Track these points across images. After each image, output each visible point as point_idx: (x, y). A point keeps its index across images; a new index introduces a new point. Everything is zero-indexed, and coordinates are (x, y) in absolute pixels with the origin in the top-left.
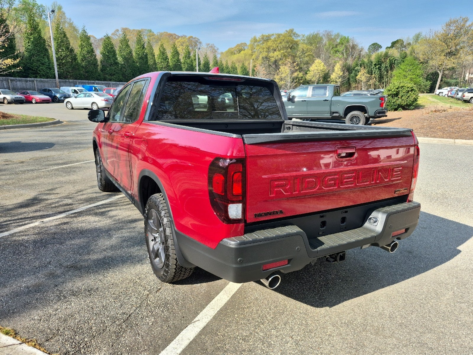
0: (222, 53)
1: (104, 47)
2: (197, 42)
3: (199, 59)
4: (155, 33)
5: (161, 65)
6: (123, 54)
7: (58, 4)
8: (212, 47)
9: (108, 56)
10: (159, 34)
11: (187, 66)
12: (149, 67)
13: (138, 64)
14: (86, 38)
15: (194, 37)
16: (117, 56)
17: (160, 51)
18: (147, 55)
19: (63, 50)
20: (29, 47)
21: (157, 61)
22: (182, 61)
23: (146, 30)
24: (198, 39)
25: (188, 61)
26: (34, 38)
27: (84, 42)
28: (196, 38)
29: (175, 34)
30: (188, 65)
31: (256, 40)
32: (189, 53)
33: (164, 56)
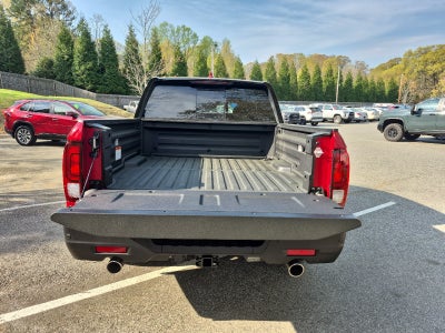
0: (372, 69)
2: (347, 60)
3: (341, 76)
4: (306, 56)
5: (302, 84)
6: (268, 76)
8: (361, 64)
10: (309, 56)
11: (328, 84)
12: (289, 86)
13: (280, 84)
14: (239, 65)
15: (343, 56)
17: (303, 71)
18: (289, 75)
21: (298, 80)
22: (323, 79)
24: (347, 57)
25: (330, 79)
26: (201, 67)
27: (237, 68)
28: (345, 57)
29: (324, 55)
30: (329, 82)
31: (410, 53)
32: (331, 71)
33: (306, 75)
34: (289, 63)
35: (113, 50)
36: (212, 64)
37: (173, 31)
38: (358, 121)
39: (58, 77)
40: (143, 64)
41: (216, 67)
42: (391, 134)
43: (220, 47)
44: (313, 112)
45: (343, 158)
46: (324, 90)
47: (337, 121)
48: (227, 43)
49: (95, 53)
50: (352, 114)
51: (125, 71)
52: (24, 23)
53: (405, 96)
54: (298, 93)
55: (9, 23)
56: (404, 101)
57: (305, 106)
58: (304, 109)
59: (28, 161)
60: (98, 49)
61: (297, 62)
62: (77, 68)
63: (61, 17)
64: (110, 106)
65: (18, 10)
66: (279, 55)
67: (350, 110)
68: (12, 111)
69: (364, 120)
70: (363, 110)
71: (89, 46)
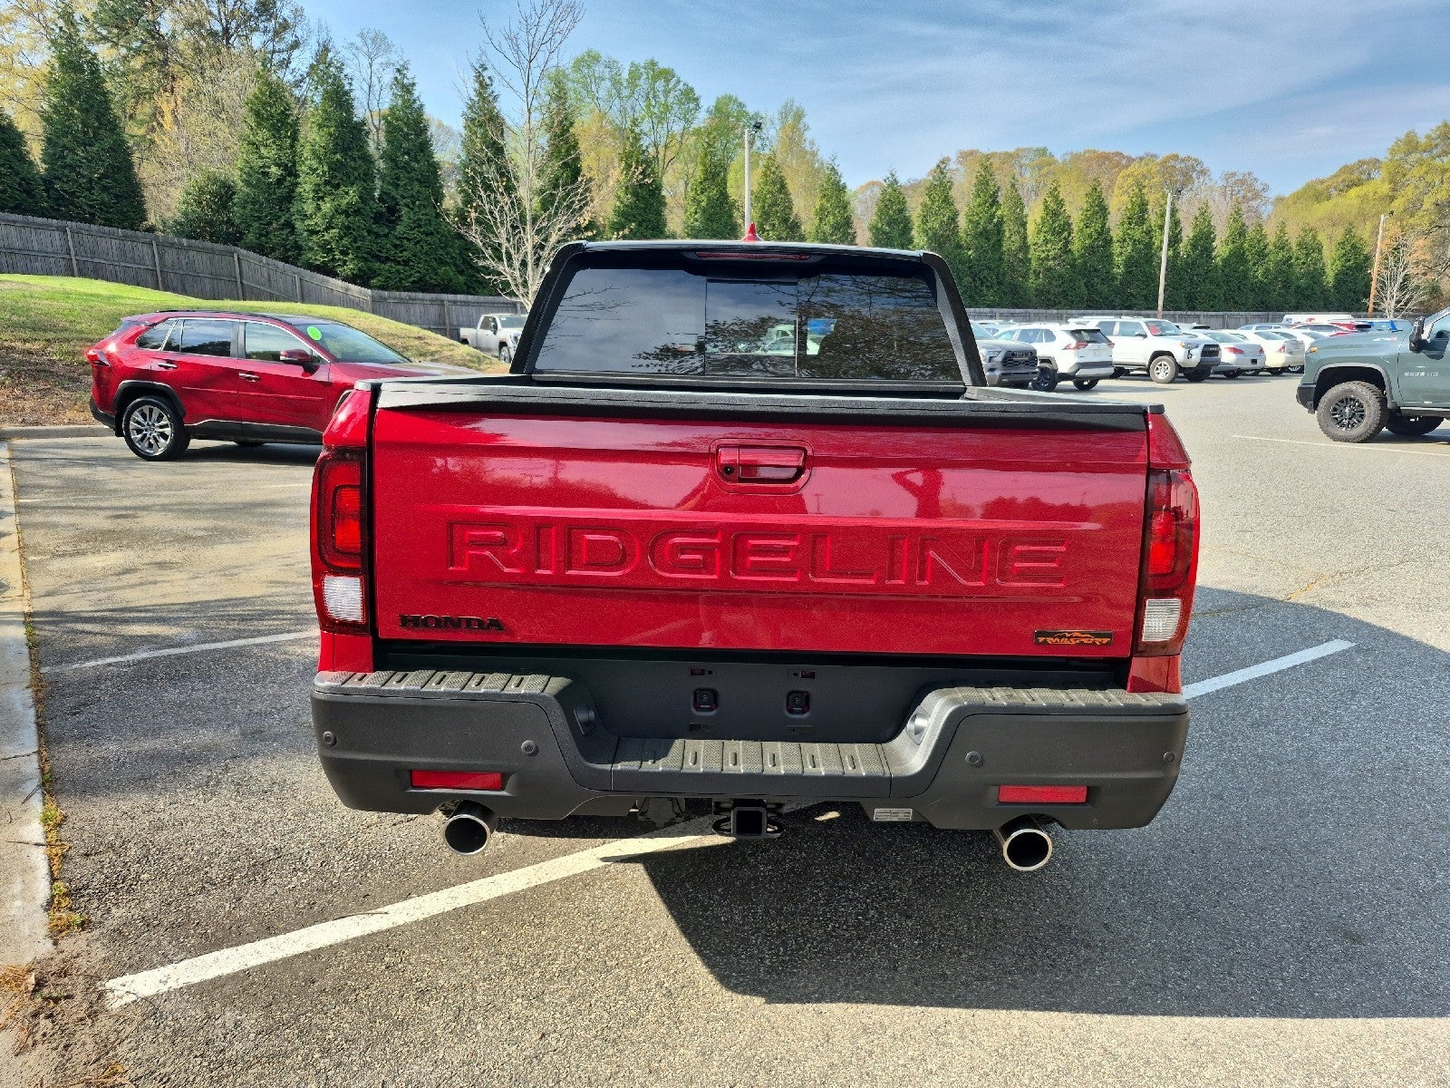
0: (1280, 200)
1: (880, 210)
2: (1194, 170)
3: (1176, 223)
4: (1058, 157)
5: (1043, 251)
6: (929, 225)
7: (796, 104)
8: (1243, 182)
9: (886, 233)
10: (1068, 157)
11: (1129, 249)
12: (1001, 259)
13: (970, 253)
14: (836, 191)
15: (1182, 155)
16: (914, 233)
17: (1046, 207)
18: (1001, 222)
19: (774, 225)
20: (696, 223)
21: (1030, 240)
22: (1116, 233)
23: (1029, 150)
24: (1196, 160)
25: (1137, 233)
26: (709, 198)
27: (828, 201)
28: (1189, 158)
29: (1119, 154)
30: (1134, 244)
31: (1411, 145)
32: (1143, 206)
33: (1057, 222)
34: (1001, 180)
35: (424, 148)
36: (744, 187)
37: (616, 83)
38: (1233, 374)
39: (250, 237)
40: (522, 192)
41: (757, 197)
42: (1341, 418)
43: (771, 132)
44: (1081, 343)
45: (1178, 498)
46: (1118, 271)
47: (1163, 372)
48: (794, 119)
49: (367, 159)
50: (1211, 351)
51: (463, 218)
52: (137, 63)
53: (1394, 290)
54: (1032, 283)
55: (93, 62)
56: (1389, 305)
57: (1053, 326)
58: (1050, 336)
59: (165, 508)
60: (376, 143)
61: (1028, 178)
62: (309, 207)
63: (257, 40)
64: (416, 330)
65: (119, 22)
66: (966, 156)
67: (1203, 337)
68: (112, 348)
69: (1254, 371)
70: (1250, 335)
71: (348, 134)
